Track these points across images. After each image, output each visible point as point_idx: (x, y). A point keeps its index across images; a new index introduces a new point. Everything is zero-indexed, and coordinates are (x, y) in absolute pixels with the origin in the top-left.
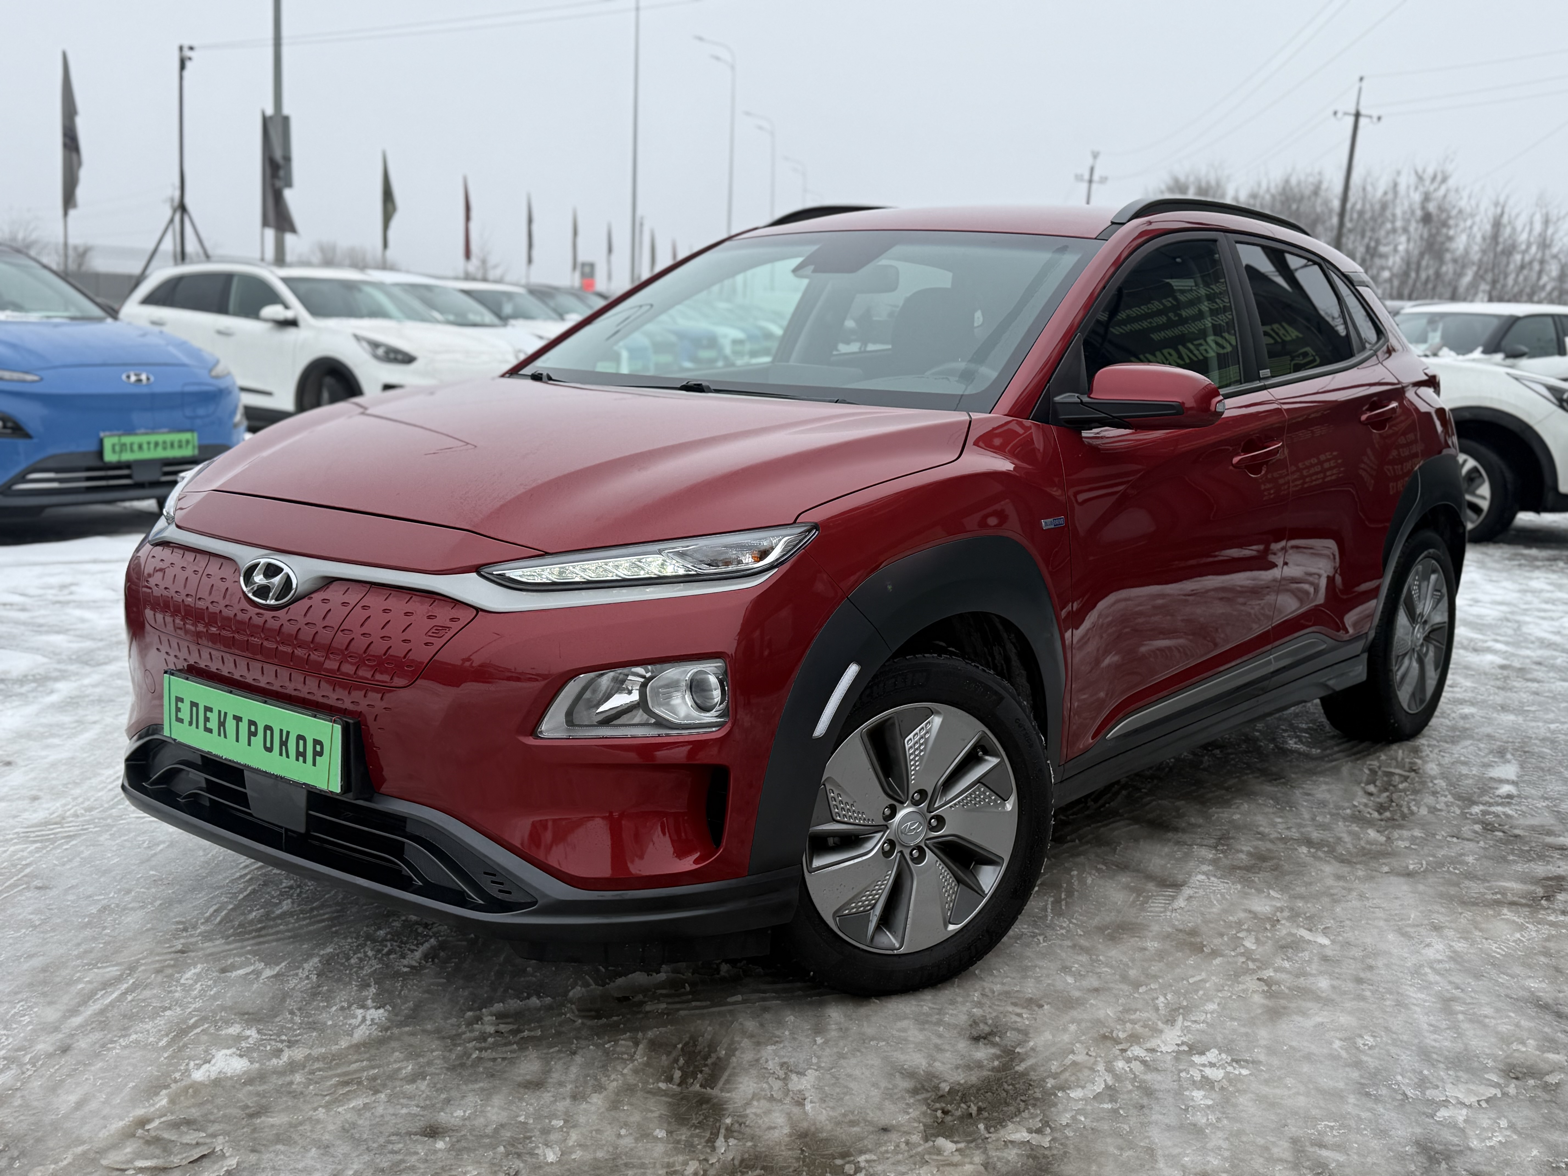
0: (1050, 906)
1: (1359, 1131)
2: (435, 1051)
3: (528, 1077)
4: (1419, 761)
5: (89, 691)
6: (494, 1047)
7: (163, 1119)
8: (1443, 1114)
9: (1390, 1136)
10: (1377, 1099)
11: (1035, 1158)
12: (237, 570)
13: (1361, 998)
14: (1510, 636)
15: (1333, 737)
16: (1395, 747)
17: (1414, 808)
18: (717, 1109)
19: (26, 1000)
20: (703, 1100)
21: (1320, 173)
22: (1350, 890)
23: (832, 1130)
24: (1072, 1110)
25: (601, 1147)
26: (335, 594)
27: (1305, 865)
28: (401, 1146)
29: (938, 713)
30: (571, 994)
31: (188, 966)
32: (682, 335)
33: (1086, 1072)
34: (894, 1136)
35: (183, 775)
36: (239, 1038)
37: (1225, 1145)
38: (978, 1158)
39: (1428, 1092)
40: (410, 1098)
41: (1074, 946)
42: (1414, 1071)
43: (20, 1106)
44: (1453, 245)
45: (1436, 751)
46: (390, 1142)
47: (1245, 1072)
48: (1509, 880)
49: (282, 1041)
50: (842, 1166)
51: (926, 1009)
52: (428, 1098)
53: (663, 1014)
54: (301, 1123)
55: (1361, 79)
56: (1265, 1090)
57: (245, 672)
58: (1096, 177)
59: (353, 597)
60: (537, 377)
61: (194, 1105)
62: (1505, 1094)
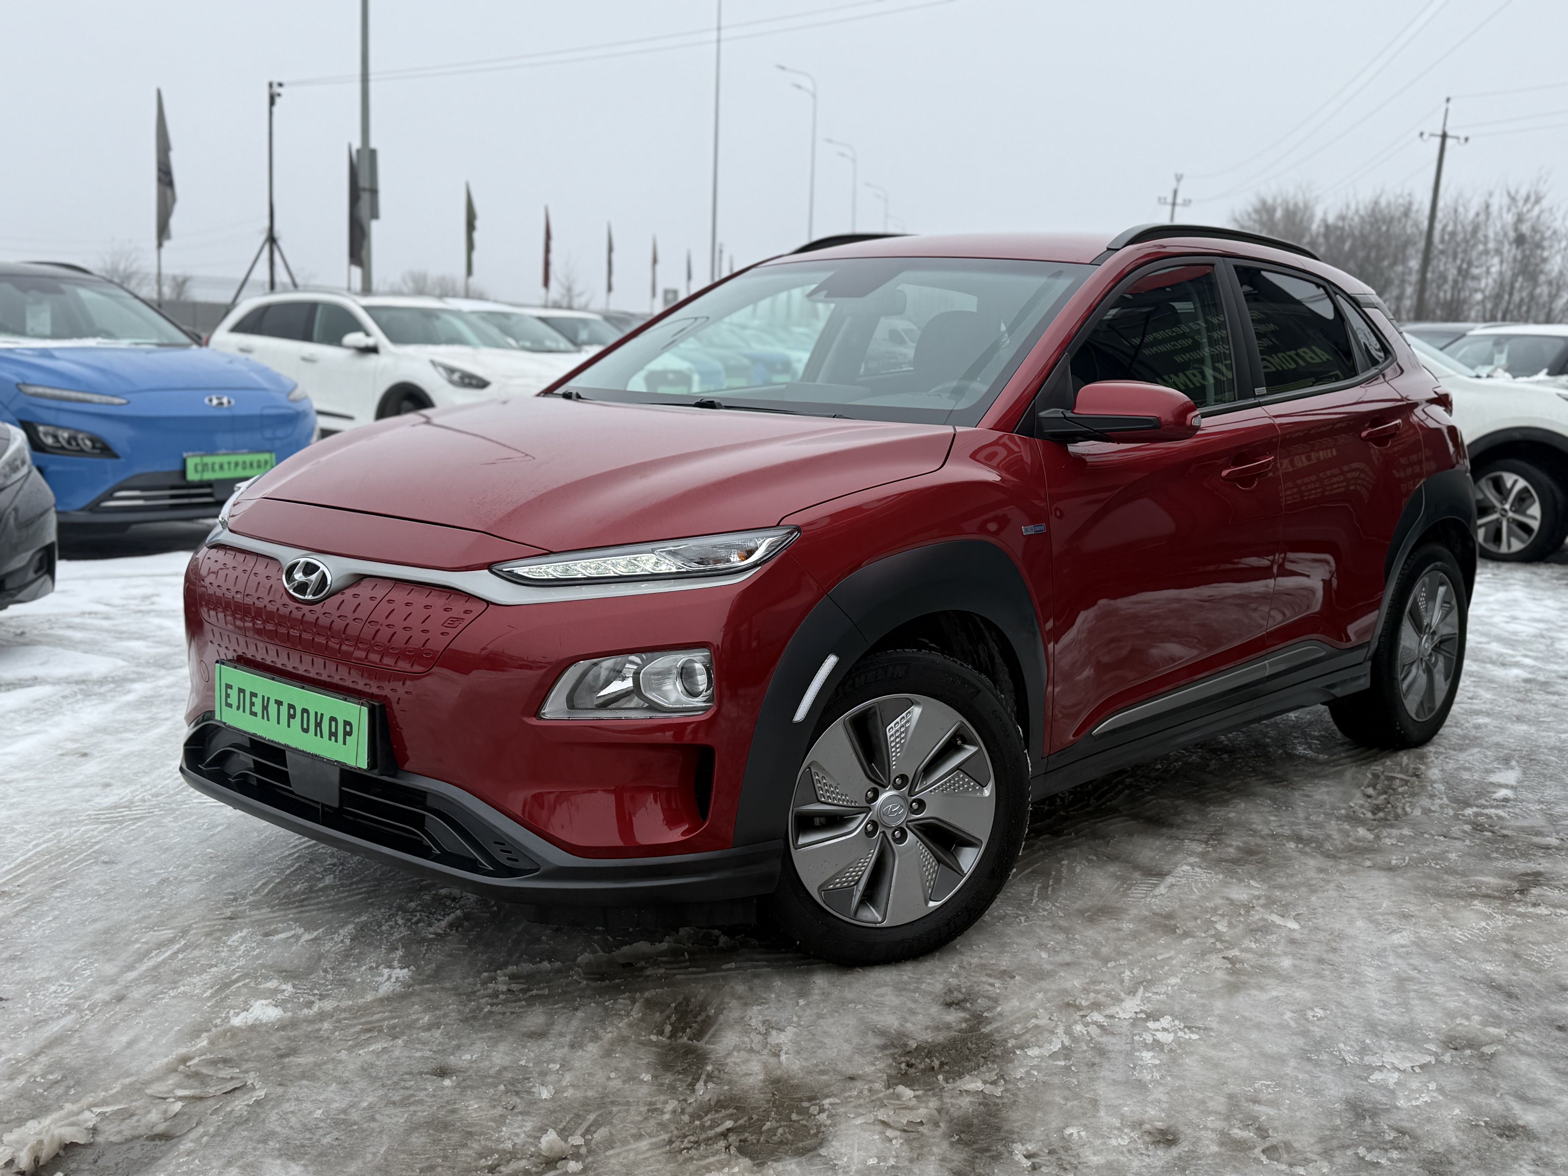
0: (1036, 892)
1: (1293, 1090)
2: (452, 1007)
3: (533, 1029)
4: (1423, 767)
5: (164, 691)
6: (504, 1003)
7: (203, 1057)
8: (1376, 1076)
9: (1322, 1095)
10: (1317, 1064)
11: (986, 1105)
12: (280, 569)
13: (1319, 976)
14: (1541, 652)
15: (1342, 744)
16: (1401, 753)
17: (1408, 809)
18: (701, 1058)
19: (88, 957)
20: (689, 1051)
21: (1410, 195)
22: (1329, 882)
23: (803, 1078)
24: (1027, 1066)
25: (592, 1088)
26: (365, 590)
27: (1290, 859)
28: (412, 1083)
29: (917, 704)
30: (579, 959)
31: (235, 931)
32: (756, 360)
33: (1046, 1034)
34: (859, 1084)
35: (234, 758)
36: (276, 991)
37: (1164, 1098)
38: (933, 1103)
39: (1366, 1058)
40: (424, 1044)
41: (1053, 926)
42: (1357, 1040)
43: (78, 1044)
44: (1547, 267)
45: (1441, 757)
46: (402, 1080)
47: (1195, 1037)
48: (1487, 875)
49: (314, 995)
50: (808, 1108)
51: (905, 978)
52: (440, 1044)
53: (661, 977)
54: (325, 1063)
55: (1448, 100)
56: (1212, 1053)
57: (286, 662)
58: (1179, 200)
59: (380, 592)
60: (567, 396)
61: (231, 1047)
62: (1439, 1062)
